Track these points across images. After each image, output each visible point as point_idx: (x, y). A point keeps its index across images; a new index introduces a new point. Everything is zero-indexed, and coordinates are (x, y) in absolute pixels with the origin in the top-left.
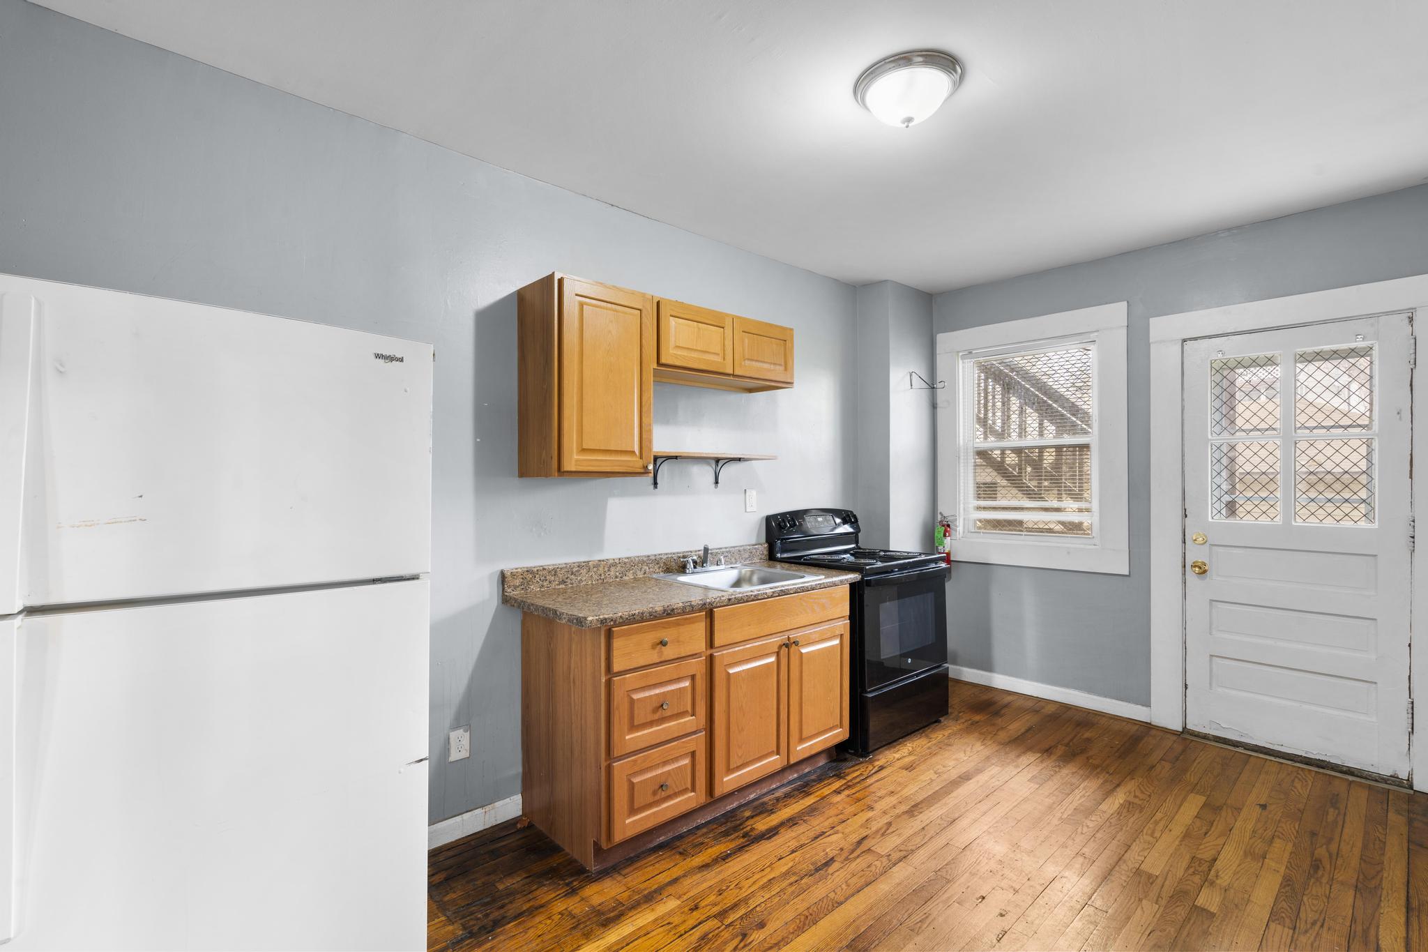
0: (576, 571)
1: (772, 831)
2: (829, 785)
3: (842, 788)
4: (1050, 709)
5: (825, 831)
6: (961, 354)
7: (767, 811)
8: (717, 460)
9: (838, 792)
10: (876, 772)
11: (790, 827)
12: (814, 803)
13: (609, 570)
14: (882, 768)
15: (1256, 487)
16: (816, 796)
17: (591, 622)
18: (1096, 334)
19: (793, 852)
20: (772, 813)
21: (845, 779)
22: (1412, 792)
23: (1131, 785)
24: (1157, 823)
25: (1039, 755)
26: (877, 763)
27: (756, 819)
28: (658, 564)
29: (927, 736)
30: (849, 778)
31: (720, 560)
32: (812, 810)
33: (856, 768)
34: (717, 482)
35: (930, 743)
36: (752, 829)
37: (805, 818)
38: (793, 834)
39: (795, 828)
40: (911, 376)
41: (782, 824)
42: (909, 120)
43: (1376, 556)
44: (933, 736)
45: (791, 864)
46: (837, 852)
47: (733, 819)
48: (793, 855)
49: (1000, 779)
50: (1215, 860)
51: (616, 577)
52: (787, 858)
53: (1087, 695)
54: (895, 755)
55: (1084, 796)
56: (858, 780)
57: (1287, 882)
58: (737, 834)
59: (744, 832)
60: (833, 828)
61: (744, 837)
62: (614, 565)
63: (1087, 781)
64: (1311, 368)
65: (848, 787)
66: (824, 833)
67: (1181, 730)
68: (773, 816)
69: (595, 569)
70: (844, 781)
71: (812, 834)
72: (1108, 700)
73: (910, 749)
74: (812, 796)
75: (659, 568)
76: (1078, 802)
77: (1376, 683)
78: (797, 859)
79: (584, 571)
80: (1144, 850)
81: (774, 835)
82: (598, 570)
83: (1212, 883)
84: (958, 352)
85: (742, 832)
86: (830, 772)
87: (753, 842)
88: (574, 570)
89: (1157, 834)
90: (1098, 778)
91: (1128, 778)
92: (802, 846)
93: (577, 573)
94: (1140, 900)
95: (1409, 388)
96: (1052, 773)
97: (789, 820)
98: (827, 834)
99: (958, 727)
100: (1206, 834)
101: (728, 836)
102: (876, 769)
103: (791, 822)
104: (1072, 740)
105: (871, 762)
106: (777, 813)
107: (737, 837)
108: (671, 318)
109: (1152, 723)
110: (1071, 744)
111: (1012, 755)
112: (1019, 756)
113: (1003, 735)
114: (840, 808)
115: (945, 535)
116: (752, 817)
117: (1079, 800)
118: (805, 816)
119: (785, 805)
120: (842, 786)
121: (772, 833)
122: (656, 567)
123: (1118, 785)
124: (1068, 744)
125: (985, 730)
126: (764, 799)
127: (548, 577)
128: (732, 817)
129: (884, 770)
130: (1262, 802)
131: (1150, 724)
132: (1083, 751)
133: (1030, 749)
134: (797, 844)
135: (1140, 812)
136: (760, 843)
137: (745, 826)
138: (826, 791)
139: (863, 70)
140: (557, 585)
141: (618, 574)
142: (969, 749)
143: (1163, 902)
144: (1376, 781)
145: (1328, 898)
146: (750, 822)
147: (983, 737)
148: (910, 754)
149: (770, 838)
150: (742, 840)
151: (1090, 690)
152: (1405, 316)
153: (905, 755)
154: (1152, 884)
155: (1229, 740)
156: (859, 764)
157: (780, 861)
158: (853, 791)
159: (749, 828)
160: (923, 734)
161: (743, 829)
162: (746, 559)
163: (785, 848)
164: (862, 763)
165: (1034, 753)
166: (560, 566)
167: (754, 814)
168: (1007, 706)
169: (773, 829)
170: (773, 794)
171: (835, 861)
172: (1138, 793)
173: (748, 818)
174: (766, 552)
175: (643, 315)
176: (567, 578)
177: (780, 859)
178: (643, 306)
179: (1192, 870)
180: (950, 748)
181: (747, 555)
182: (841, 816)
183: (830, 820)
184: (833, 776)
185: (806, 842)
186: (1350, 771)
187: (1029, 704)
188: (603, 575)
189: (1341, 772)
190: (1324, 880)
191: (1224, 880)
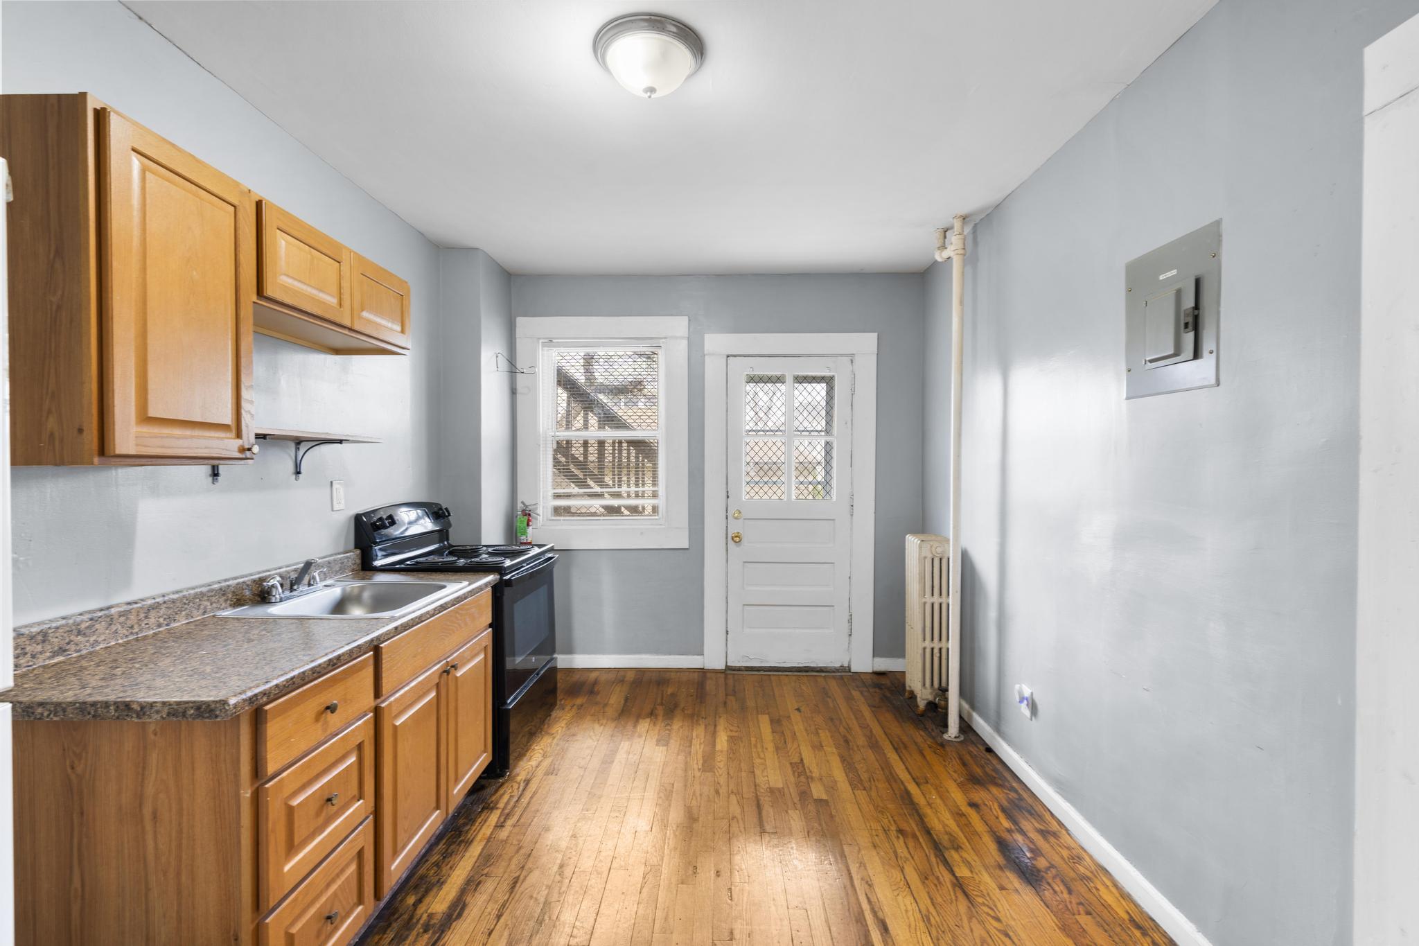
0: (87, 628)
1: (458, 906)
2: (485, 821)
3: (502, 820)
4: (630, 677)
5: (517, 875)
6: (541, 341)
7: (433, 885)
8: (298, 441)
9: (500, 826)
10: (524, 789)
11: (475, 890)
12: (483, 849)
13: (146, 617)
14: (527, 782)
15: (770, 473)
16: (481, 841)
17: (235, 706)
18: (664, 340)
19: (499, 917)
20: (443, 883)
21: (497, 808)
22: (851, 674)
23: (722, 723)
24: (756, 746)
25: (648, 720)
26: (519, 778)
27: (426, 901)
28: (224, 595)
29: (548, 733)
30: (501, 805)
31: (314, 578)
32: (487, 859)
33: (501, 791)
34: (298, 473)
35: (556, 740)
36: (431, 916)
37: (485, 872)
38: (485, 897)
39: (482, 888)
40: (497, 357)
41: (463, 892)
42: (652, 90)
43: (833, 520)
44: (553, 731)
45: (506, 933)
46: (546, 892)
47: (396, 916)
48: (502, 920)
49: (635, 752)
50: (802, 760)
51: (160, 626)
52: (497, 927)
53: (656, 657)
54: (530, 763)
55: (700, 744)
56: (512, 803)
57: (843, 759)
58: (414, 933)
59: (423, 925)
60: (523, 867)
61: (426, 931)
62: (156, 607)
63: (695, 729)
64: (800, 387)
65: (508, 816)
66: (518, 878)
67: (724, 668)
68: (446, 888)
69: (122, 619)
70: (498, 812)
71: (505, 886)
72: (672, 657)
73: (541, 751)
74: (475, 843)
75: (226, 601)
76: (701, 750)
77: (833, 606)
78: (509, 922)
79: (101, 627)
80: (763, 771)
81: (463, 909)
82: (127, 619)
83: (812, 778)
84: (539, 339)
85: (419, 926)
86: (475, 806)
87: (443, 932)
88: (83, 626)
89: (762, 756)
90: (700, 725)
91: (717, 719)
92: (503, 905)
93: (88, 632)
94: (787, 812)
95: (850, 407)
96: (667, 732)
97: (469, 882)
98: (522, 877)
99: (569, 715)
100: (785, 742)
101: (404, 940)
102: (522, 785)
103: (472, 884)
104: (662, 699)
105: (512, 778)
106: (449, 882)
107: (418, 935)
108: (278, 231)
109: (706, 668)
110: (664, 702)
111: (630, 727)
112: (635, 726)
113: (610, 711)
114: (515, 842)
115: (528, 525)
116: (420, 901)
117: (700, 748)
118: (483, 870)
119: (451, 868)
120: (499, 817)
121: (457, 909)
122: (222, 600)
123: (715, 726)
124: (662, 703)
125: (593, 711)
126: (420, 872)
127: (28, 649)
128: (393, 914)
129: (532, 782)
130: (796, 707)
131: (703, 669)
132: (676, 706)
133: (639, 717)
134: (497, 906)
135: (742, 741)
136: (452, 927)
137: (418, 917)
138: (487, 830)
139: (629, 12)
140: (49, 658)
141: (161, 620)
142: (592, 734)
143: (799, 806)
144: (834, 672)
145: (864, 759)
146: (421, 909)
147: (596, 718)
148: (545, 756)
149: (460, 915)
150: (426, 936)
151: (657, 651)
152: (848, 359)
153: (540, 759)
154: (784, 795)
155: (755, 667)
156: (501, 786)
157: (492, 936)
158: (515, 818)
159: (425, 916)
160: (543, 733)
161: (418, 921)
162: (337, 572)
163: (488, 918)
164: (503, 784)
165: (644, 719)
166: (54, 625)
167: (420, 895)
168: (596, 682)
169: (455, 902)
170: (427, 861)
171: (550, 903)
172: (731, 728)
173: (415, 905)
174: (358, 561)
175: (240, 215)
176: (68, 643)
177: (490, 934)
178: (240, 201)
179: (796, 774)
180: (575, 738)
181: (337, 568)
182: (522, 851)
183: (515, 861)
184: (482, 812)
185: (506, 898)
186: (821, 670)
187: (612, 676)
188: (136, 627)
189: (818, 671)
190: (856, 749)
191: (816, 774)
